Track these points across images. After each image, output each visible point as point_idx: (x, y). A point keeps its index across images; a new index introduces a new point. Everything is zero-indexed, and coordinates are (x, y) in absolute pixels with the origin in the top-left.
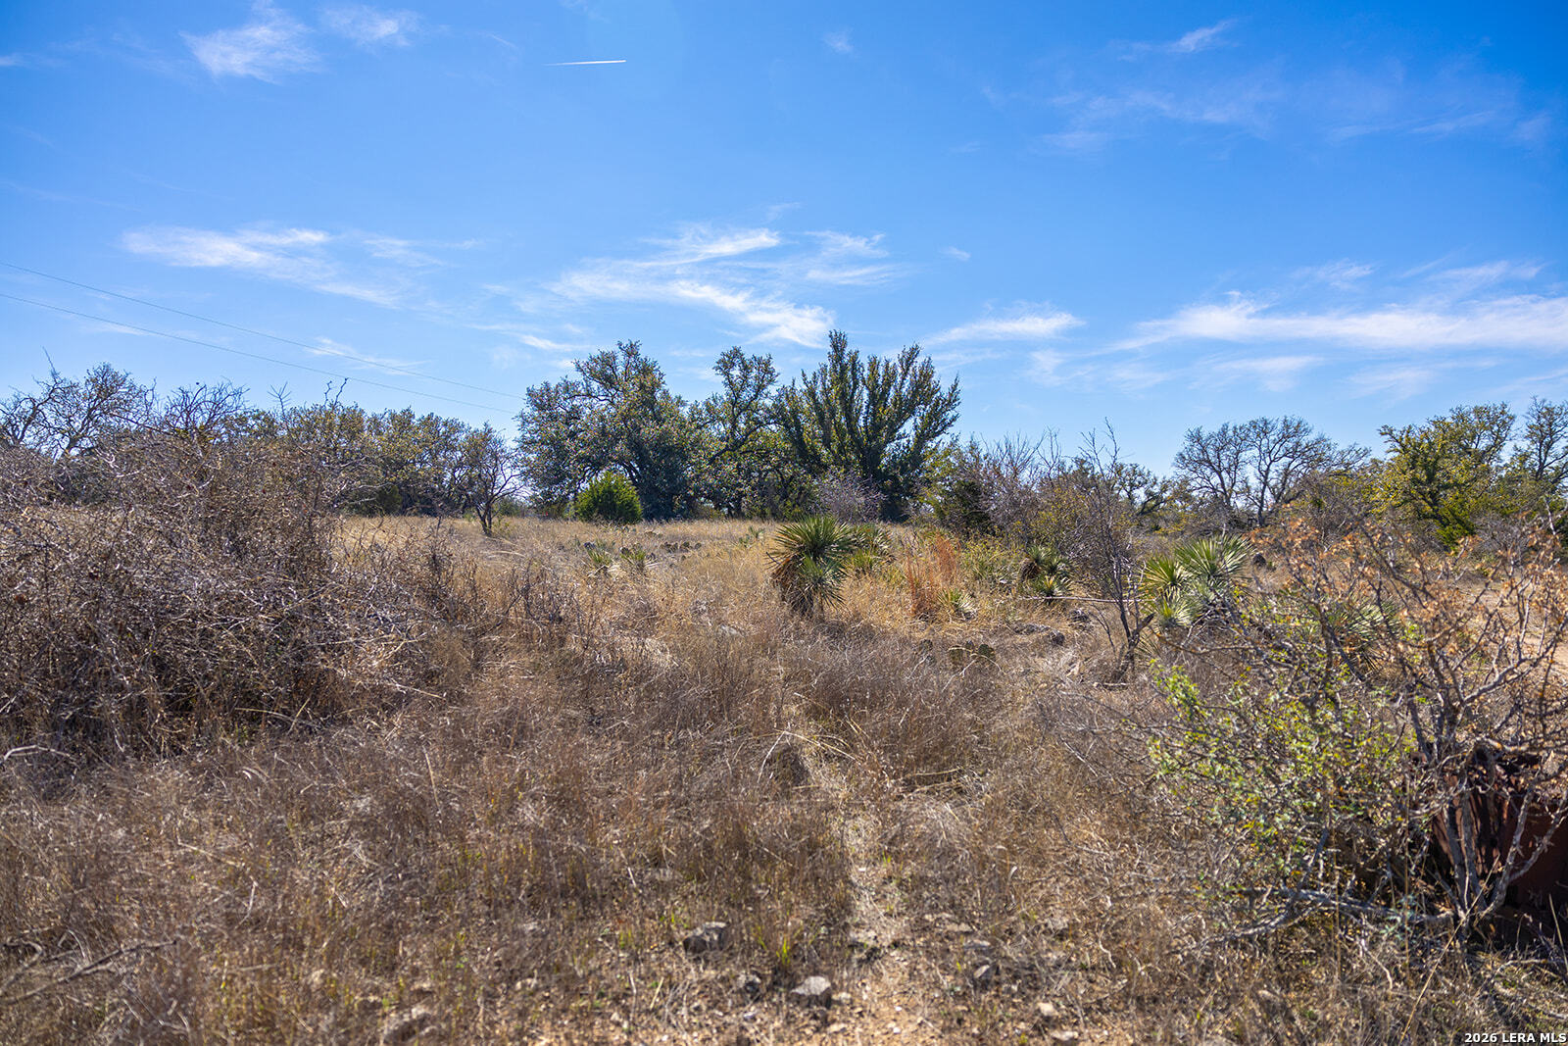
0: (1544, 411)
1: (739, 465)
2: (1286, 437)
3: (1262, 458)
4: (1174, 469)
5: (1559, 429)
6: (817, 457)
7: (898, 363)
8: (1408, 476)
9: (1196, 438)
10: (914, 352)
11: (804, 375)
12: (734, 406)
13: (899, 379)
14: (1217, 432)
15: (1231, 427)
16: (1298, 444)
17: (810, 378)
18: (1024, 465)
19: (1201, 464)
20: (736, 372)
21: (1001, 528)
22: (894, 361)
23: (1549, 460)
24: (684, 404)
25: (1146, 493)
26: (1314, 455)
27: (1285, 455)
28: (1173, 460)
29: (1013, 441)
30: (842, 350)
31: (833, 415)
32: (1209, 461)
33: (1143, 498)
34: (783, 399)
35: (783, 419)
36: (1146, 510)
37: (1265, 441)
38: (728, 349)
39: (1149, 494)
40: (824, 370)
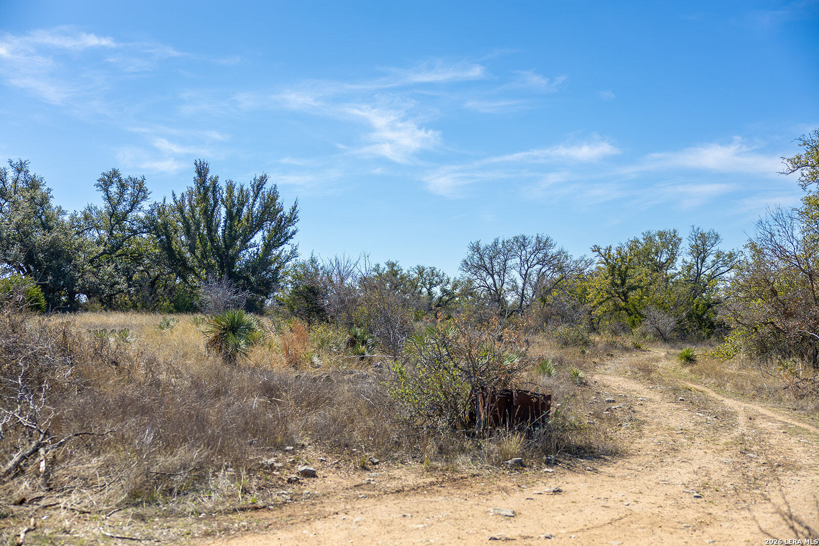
0: (699, 235)
1: (116, 266)
2: (538, 250)
3: (522, 265)
4: (461, 272)
5: (709, 248)
6: (183, 261)
7: (250, 188)
8: (609, 281)
9: (476, 248)
10: (262, 181)
11: (174, 195)
12: (111, 216)
13: (251, 200)
14: (490, 244)
15: (500, 241)
16: (546, 255)
17: (178, 198)
18: (348, 275)
19: (480, 269)
20: (114, 189)
21: (332, 317)
22: (247, 186)
23: (704, 269)
24: (64, 213)
25: (441, 290)
26: (557, 263)
27: (538, 263)
28: (459, 265)
29: (340, 258)
30: (205, 175)
31: (198, 228)
32: (485, 267)
33: (439, 294)
34: (156, 213)
35: (155, 229)
36: (441, 303)
37: (524, 252)
38: (108, 169)
39: (444, 291)
40: (190, 193)
